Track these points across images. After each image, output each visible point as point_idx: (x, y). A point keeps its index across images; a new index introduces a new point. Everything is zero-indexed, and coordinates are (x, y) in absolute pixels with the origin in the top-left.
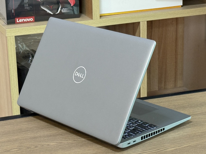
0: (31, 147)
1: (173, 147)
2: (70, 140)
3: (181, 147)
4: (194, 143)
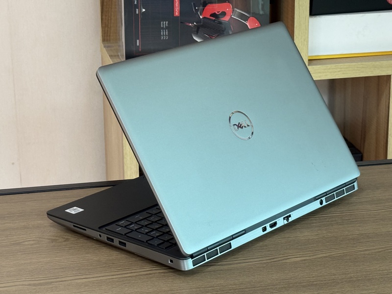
0: (57, 240)
1: (301, 256)
3: (314, 257)
4: (339, 252)
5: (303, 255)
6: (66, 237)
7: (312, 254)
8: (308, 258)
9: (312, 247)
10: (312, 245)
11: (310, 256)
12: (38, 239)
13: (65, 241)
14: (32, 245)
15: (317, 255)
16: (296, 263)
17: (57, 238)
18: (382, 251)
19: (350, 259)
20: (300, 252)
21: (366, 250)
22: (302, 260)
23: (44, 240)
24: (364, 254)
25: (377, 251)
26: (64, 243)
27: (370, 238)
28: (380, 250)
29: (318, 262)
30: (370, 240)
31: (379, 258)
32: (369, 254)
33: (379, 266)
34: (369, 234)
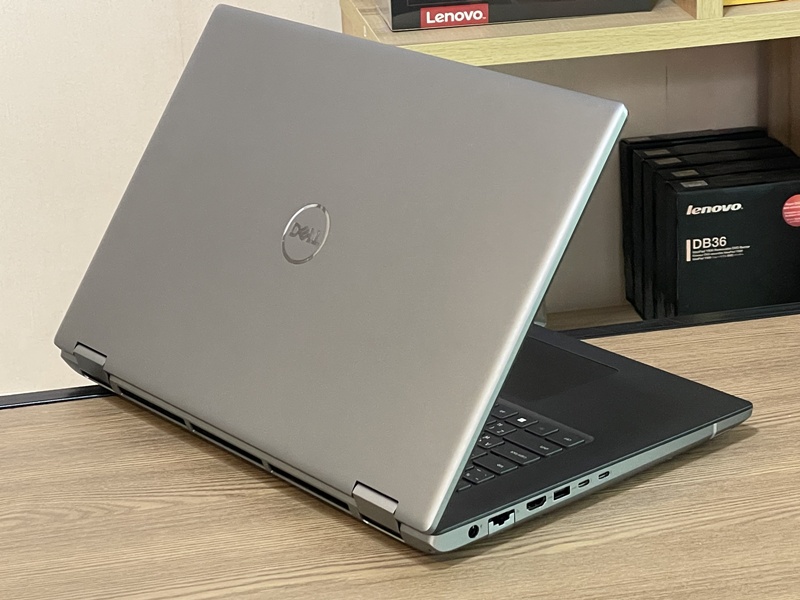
5: (581, 535)
6: (84, 509)
7: (601, 534)
8: (590, 543)
9: (601, 516)
10: (603, 513)
11: (597, 538)
12: (25, 514)
13: (82, 518)
14: (12, 528)
15: (612, 534)
16: (566, 555)
17: (66, 512)
18: (748, 522)
19: (681, 543)
20: (575, 530)
21: (715, 521)
22: (579, 549)
23: (38, 516)
24: (712, 530)
25: (738, 521)
26: (78, 523)
27: (726, 491)
28: (745, 519)
29: (613, 550)
30: (726, 495)
31: (741, 538)
32: (721, 530)
33: (741, 556)
34: (724, 481)
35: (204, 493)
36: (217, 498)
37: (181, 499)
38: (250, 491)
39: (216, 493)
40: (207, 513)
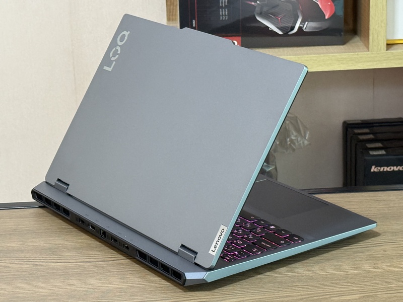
2: (26, 264)
35: (23, 262)
36: (28, 266)
37: (9, 265)
38: (47, 264)
39: (28, 263)
40: (19, 273)
